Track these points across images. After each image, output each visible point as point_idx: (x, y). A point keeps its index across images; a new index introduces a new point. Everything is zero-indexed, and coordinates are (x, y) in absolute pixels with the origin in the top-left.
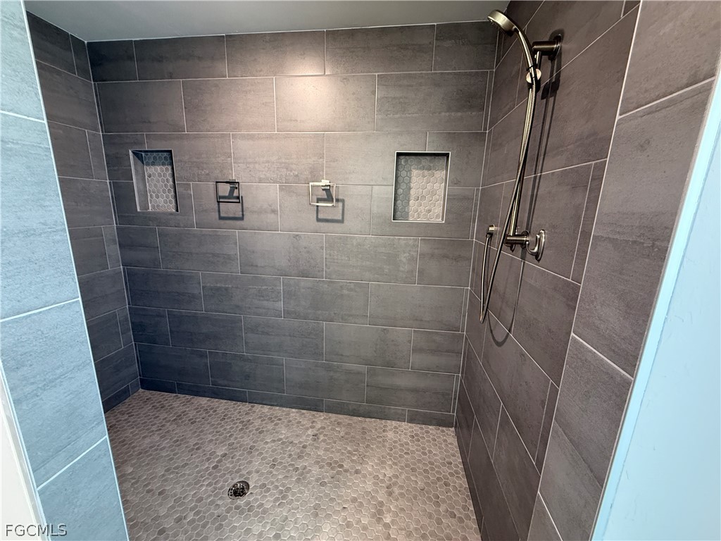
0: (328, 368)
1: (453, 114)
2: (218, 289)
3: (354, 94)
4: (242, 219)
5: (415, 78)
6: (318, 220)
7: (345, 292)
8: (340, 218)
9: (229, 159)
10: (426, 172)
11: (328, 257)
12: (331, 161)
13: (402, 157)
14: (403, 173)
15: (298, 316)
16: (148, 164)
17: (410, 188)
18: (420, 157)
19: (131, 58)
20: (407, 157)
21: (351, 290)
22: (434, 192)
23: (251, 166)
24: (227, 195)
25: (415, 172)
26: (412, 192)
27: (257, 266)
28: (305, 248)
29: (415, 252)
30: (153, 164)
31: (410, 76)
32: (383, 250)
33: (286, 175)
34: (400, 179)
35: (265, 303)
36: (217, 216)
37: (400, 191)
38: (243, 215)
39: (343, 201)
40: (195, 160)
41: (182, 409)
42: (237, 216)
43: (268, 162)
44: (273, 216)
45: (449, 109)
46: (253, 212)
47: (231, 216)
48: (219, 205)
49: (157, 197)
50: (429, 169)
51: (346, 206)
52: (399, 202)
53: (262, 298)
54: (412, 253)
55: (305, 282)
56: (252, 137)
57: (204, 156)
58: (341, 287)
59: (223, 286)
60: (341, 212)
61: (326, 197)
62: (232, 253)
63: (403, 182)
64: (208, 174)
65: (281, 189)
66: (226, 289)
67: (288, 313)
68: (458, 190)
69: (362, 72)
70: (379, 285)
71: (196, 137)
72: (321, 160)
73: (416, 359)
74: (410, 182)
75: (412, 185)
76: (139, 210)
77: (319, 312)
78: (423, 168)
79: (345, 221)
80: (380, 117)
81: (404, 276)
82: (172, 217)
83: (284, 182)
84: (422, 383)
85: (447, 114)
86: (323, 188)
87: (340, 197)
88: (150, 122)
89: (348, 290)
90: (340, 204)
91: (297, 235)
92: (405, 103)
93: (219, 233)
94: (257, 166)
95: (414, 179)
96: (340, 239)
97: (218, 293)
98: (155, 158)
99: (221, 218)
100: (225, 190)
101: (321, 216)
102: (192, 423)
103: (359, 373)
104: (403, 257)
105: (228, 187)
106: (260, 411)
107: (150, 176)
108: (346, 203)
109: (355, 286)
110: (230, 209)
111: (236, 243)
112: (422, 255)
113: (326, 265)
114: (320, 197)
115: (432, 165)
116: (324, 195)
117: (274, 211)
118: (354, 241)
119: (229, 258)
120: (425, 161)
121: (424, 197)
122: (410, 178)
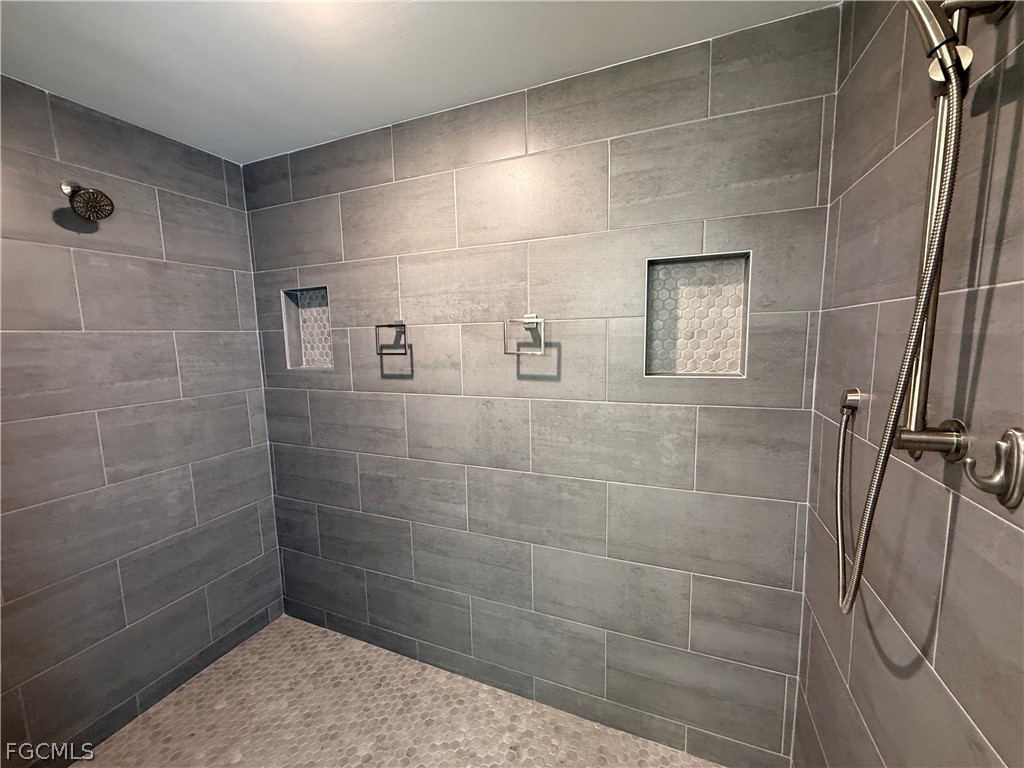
0: (540, 624)
1: (752, 183)
2: (380, 479)
3: (572, 176)
4: (411, 377)
5: (677, 133)
6: (521, 377)
7: (565, 496)
8: (555, 373)
9: (395, 292)
10: (705, 289)
11: (536, 435)
12: (537, 285)
13: (659, 267)
14: (662, 294)
15: (490, 530)
16: (303, 307)
17: (676, 319)
18: (692, 264)
19: (285, 175)
20: (669, 267)
21: (574, 493)
22: (725, 323)
23: (424, 300)
24: (392, 343)
25: (684, 291)
26: (681, 324)
27: (431, 447)
28: (500, 421)
29: (689, 431)
30: (309, 306)
31: (665, 133)
32: (629, 426)
33: (472, 311)
34: (658, 304)
35: (442, 505)
36: (379, 374)
37: (658, 324)
38: (412, 371)
39: (558, 346)
40: (353, 297)
41: (326, 656)
42: (404, 373)
43: (446, 292)
44: (452, 371)
45: (745, 176)
46: (425, 367)
47: (398, 372)
48: (381, 357)
49: (313, 348)
50: (711, 283)
51: (563, 353)
52: (656, 343)
53: (438, 497)
54: (684, 433)
55: (501, 476)
56: (424, 259)
57: (365, 291)
58: (559, 487)
59: (386, 475)
60: (555, 363)
61: (531, 340)
62: (399, 427)
63: (663, 308)
64: (368, 316)
65: (464, 331)
66: (390, 480)
67: (475, 524)
68: (771, 317)
69: (584, 141)
70: (625, 488)
71: (355, 266)
72: (524, 283)
73: (701, 632)
74: (676, 308)
75: (680, 312)
76: (289, 367)
77: (523, 526)
78: (700, 282)
79: (562, 379)
80: (616, 206)
81: (670, 474)
82: (325, 376)
83: (469, 320)
84: (716, 682)
85: (742, 185)
86: (526, 326)
87: (554, 340)
88: (303, 252)
89: (570, 494)
90: (554, 351)
91: (488, 401)
92: (660, 178)
93: (381, 398)
94: (431, 299)
95: (683, 302)
96: (556, 407)
97: (379, 486)
98: (311, 297)
99: (384, 376)
100: (388, 336)
101: (523, 371)
102: (335, 685)
103: (592, 641)
104: (667, 441)
105: (393, 331)
106: (434, 679)
107: (305, 322)
108: (563, 350)
109: (581, 487)
110: (396, 363)
111: (403, 413)
112: (705, 438)
113: (533, 449)
114: (521, 340)
115: (716, 275)
116: (528, 337)
117: (455, 365)
118: (579, 410)
119: (394, 435)
120: (701, 270)
121: (703, 333)
122: (676, 301)
